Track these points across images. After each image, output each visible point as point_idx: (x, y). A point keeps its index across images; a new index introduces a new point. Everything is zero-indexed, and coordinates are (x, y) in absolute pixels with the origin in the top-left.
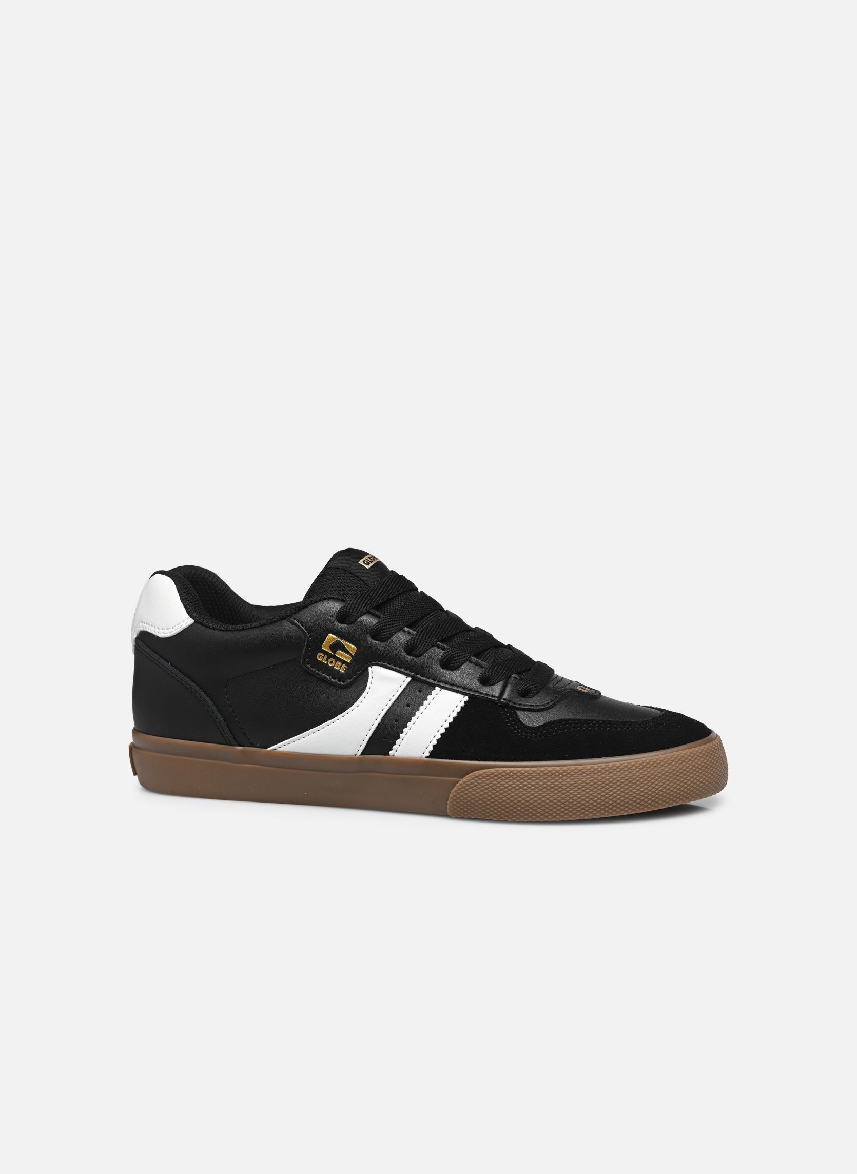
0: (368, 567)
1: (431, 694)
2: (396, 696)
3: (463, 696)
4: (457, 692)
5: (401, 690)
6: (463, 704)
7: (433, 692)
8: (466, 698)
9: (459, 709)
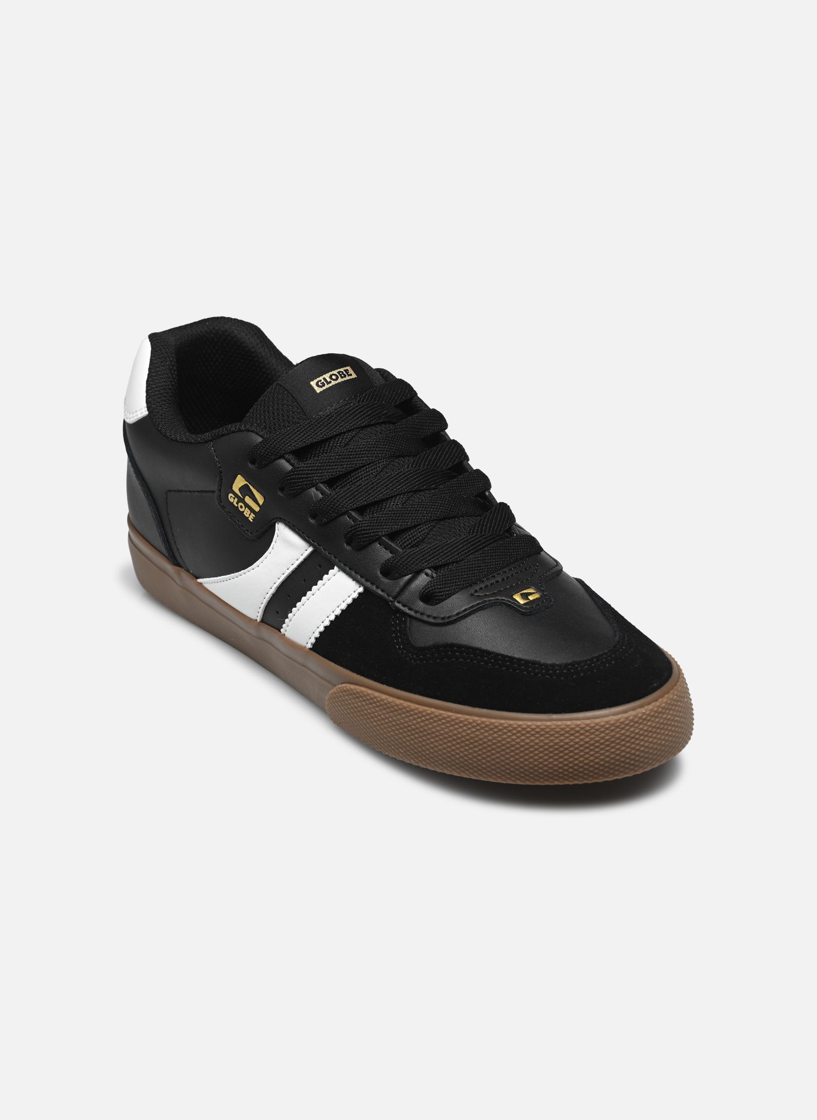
0: (318, 390)
1: (328, 574)
2: (295, 566)
3: (358, 585)
4: (354, 579)
5: (301, 559)
6: (355, 595)
7: (331, 572)
8: (361, 590)
9: (349, 601)
